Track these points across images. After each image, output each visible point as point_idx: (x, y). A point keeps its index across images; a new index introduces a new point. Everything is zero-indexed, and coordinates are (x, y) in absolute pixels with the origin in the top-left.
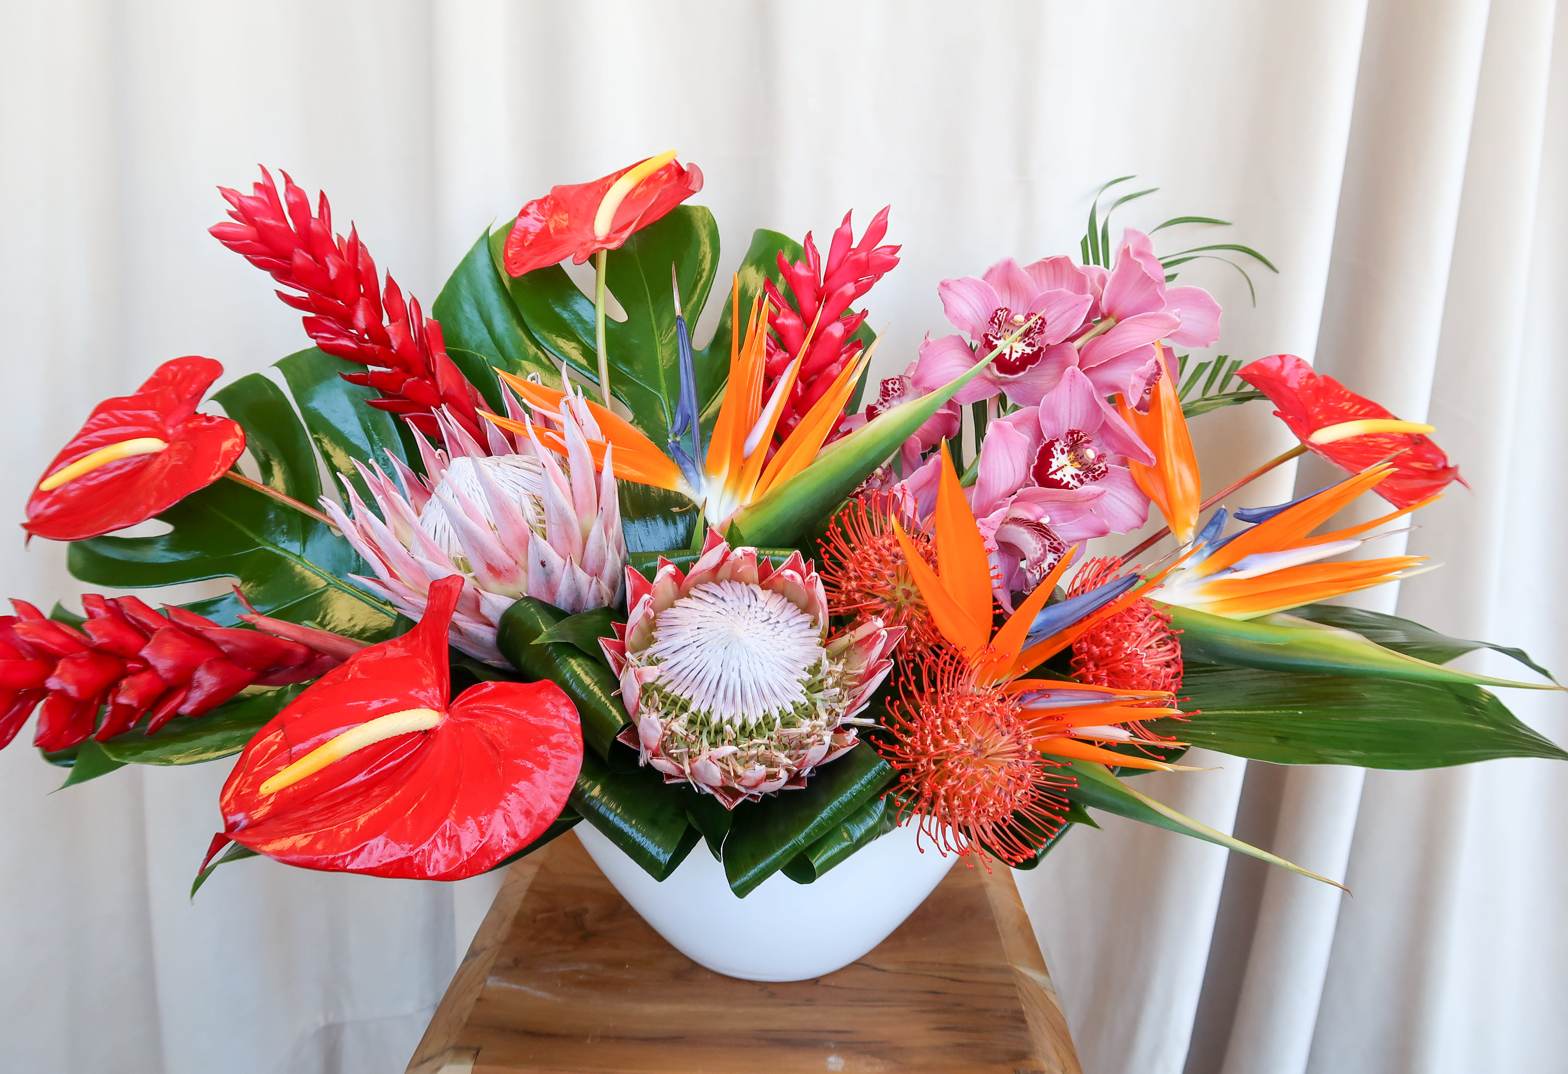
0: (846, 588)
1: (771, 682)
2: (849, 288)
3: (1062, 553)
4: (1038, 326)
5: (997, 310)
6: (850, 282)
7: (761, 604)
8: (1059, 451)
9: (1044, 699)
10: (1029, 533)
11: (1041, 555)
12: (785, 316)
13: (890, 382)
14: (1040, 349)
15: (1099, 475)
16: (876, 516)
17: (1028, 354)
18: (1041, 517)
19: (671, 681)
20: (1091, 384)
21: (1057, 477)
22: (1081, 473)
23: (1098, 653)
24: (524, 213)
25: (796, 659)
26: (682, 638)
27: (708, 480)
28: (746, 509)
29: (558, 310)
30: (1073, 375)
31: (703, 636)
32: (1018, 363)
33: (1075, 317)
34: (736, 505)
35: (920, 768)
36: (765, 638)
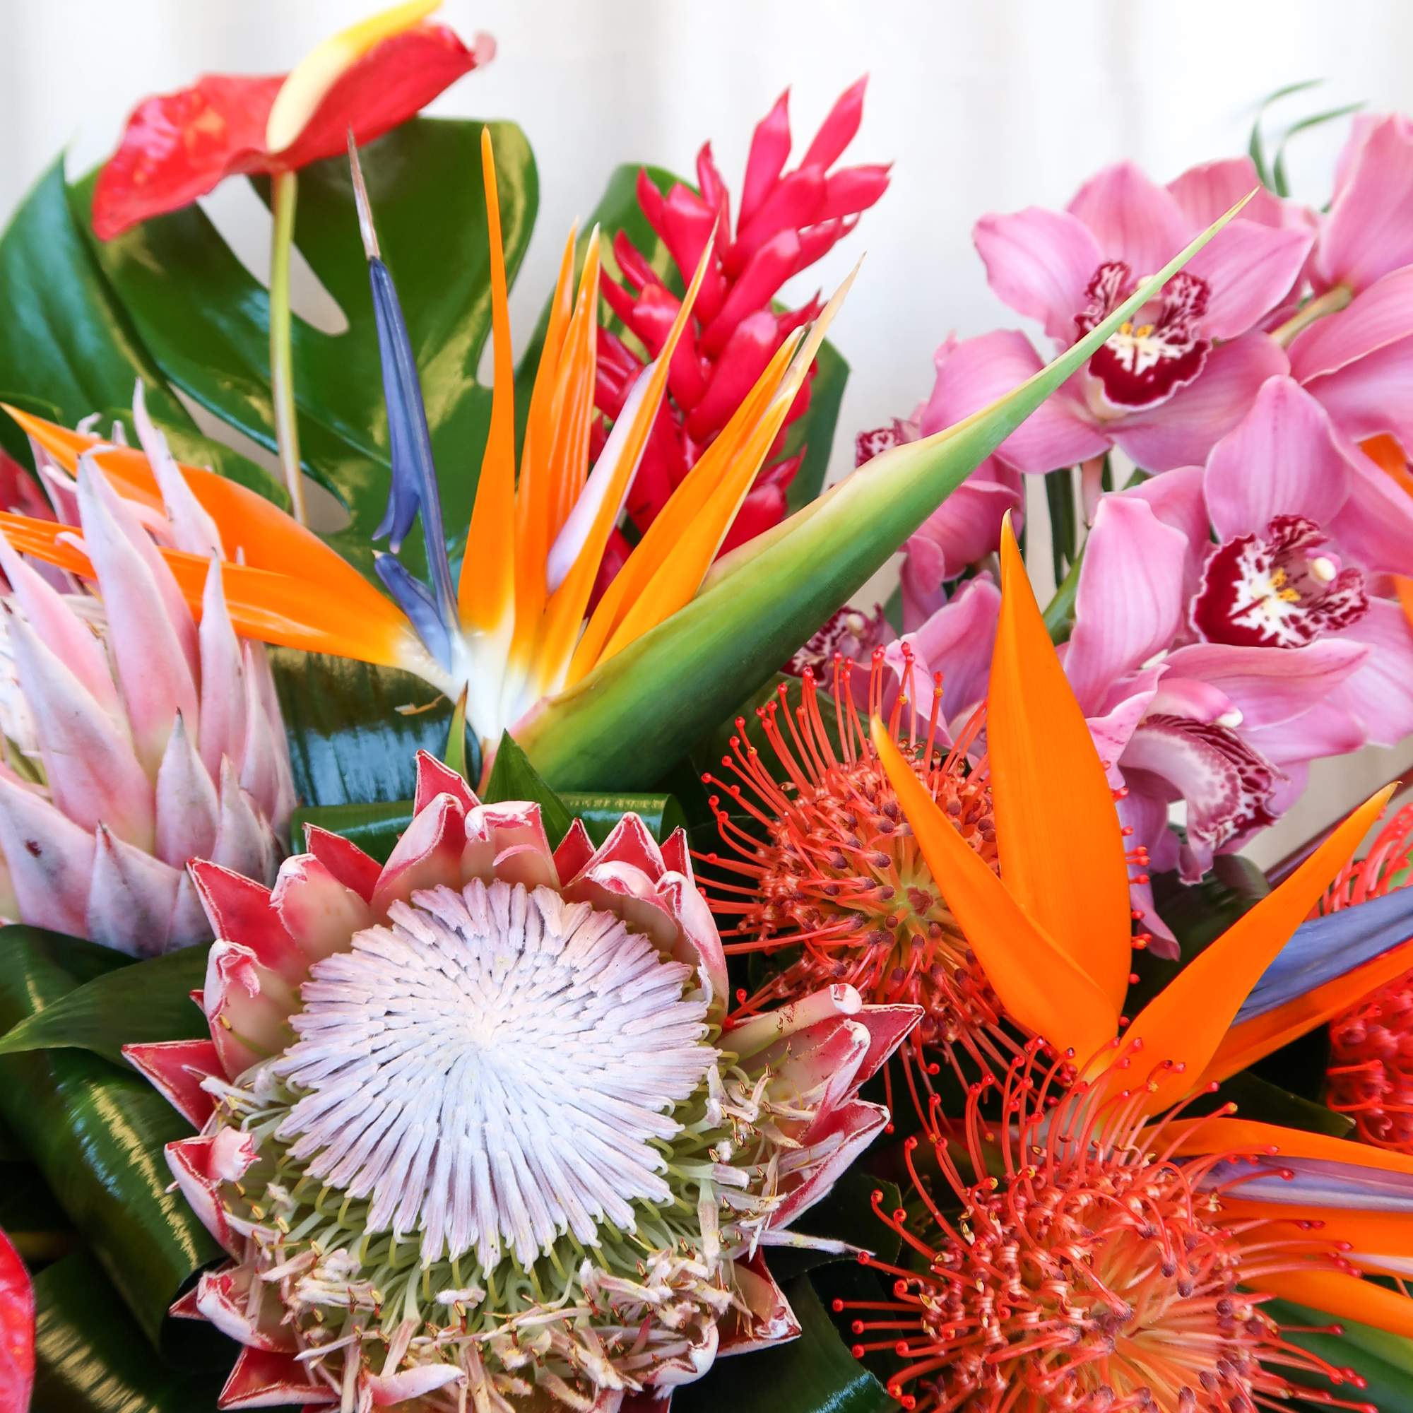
0: (774, 891)
1: (571, 1155)
2: (786, 243)
3: (1265, 791)
4: (1191, 301)
5: (1103, 267)
6: (787, 226)
7: (550, 947)
8: (1253, 565)
9: (1276, 1178)
10: (1195, 748)
11: (1227, 798)
12: (653, 302)
13: (875, 438)
14: (1200, 346)
15: (1345, 616)
16: (844, 714)
17: (1173, 359)
18: (1222, 712)
19: (322, 1149)
20: (1322, 413)
21: (1251, 622)
22: (1301, 613)
23: (1395, 1046)
24: (136, 120)
25: (639, 1088)
26: (348, 1039)
27: (471, 642)
28: (555, 705)
29: (208, 313)
30: (1281, 396)
31: (400, 1037)
32: (1151, 378)
33: (1274, 277)
34: (533, 698)
35: (965, 1379)
36: (554, 1041)
